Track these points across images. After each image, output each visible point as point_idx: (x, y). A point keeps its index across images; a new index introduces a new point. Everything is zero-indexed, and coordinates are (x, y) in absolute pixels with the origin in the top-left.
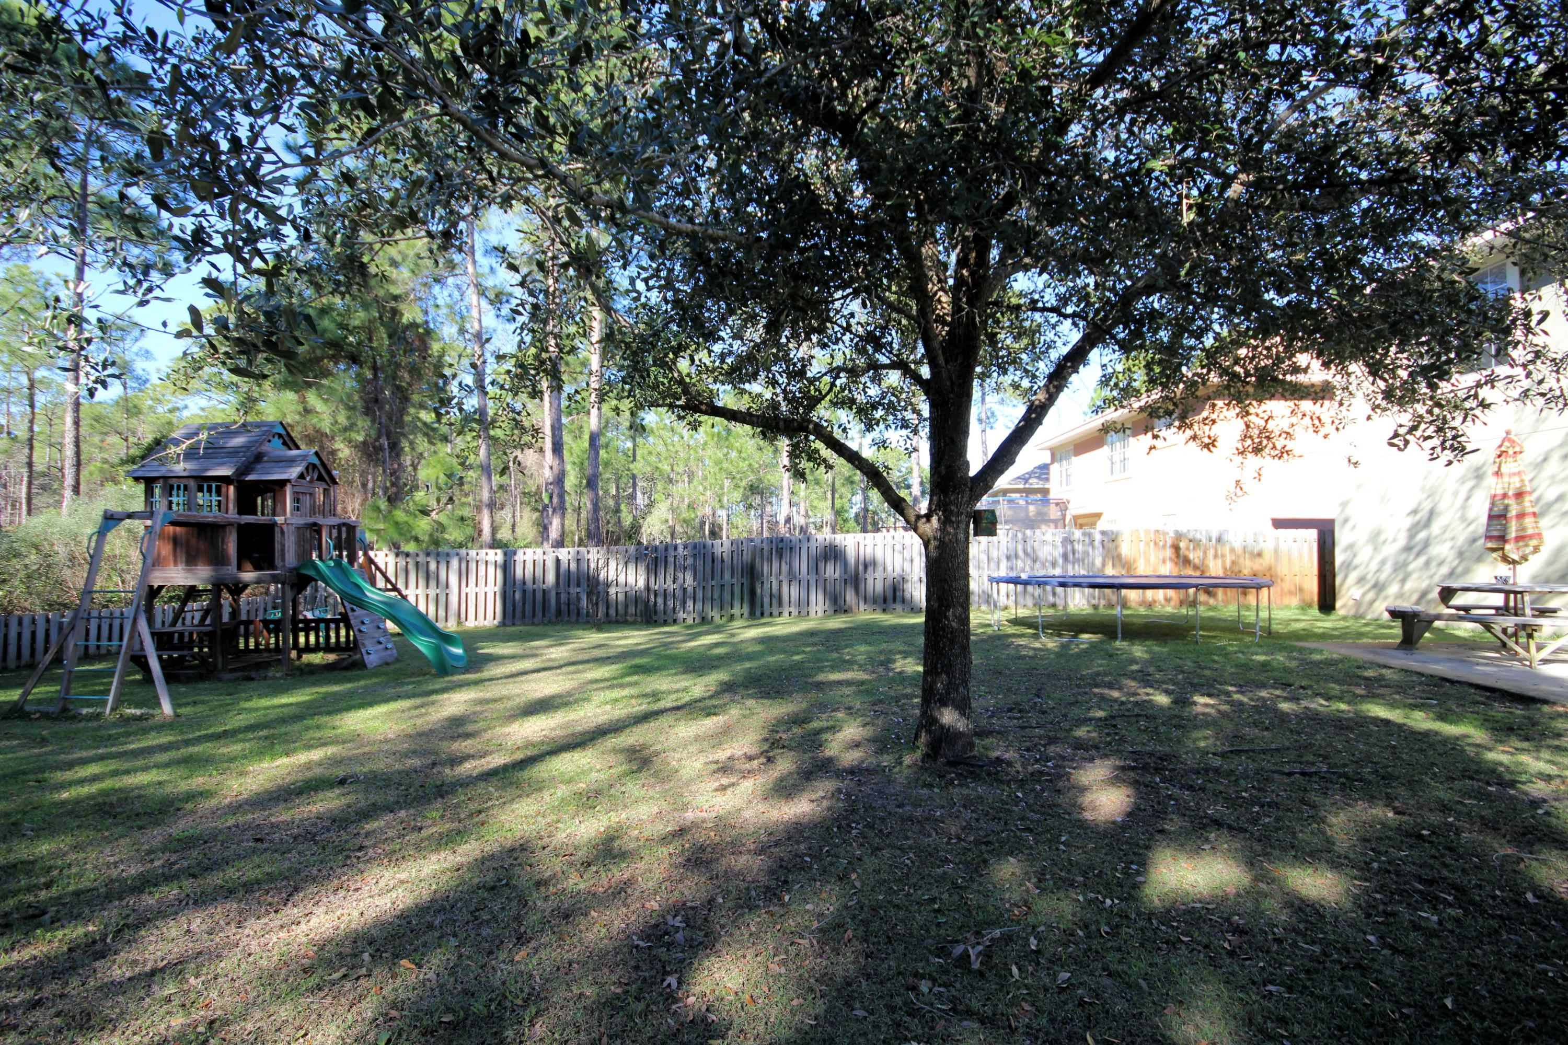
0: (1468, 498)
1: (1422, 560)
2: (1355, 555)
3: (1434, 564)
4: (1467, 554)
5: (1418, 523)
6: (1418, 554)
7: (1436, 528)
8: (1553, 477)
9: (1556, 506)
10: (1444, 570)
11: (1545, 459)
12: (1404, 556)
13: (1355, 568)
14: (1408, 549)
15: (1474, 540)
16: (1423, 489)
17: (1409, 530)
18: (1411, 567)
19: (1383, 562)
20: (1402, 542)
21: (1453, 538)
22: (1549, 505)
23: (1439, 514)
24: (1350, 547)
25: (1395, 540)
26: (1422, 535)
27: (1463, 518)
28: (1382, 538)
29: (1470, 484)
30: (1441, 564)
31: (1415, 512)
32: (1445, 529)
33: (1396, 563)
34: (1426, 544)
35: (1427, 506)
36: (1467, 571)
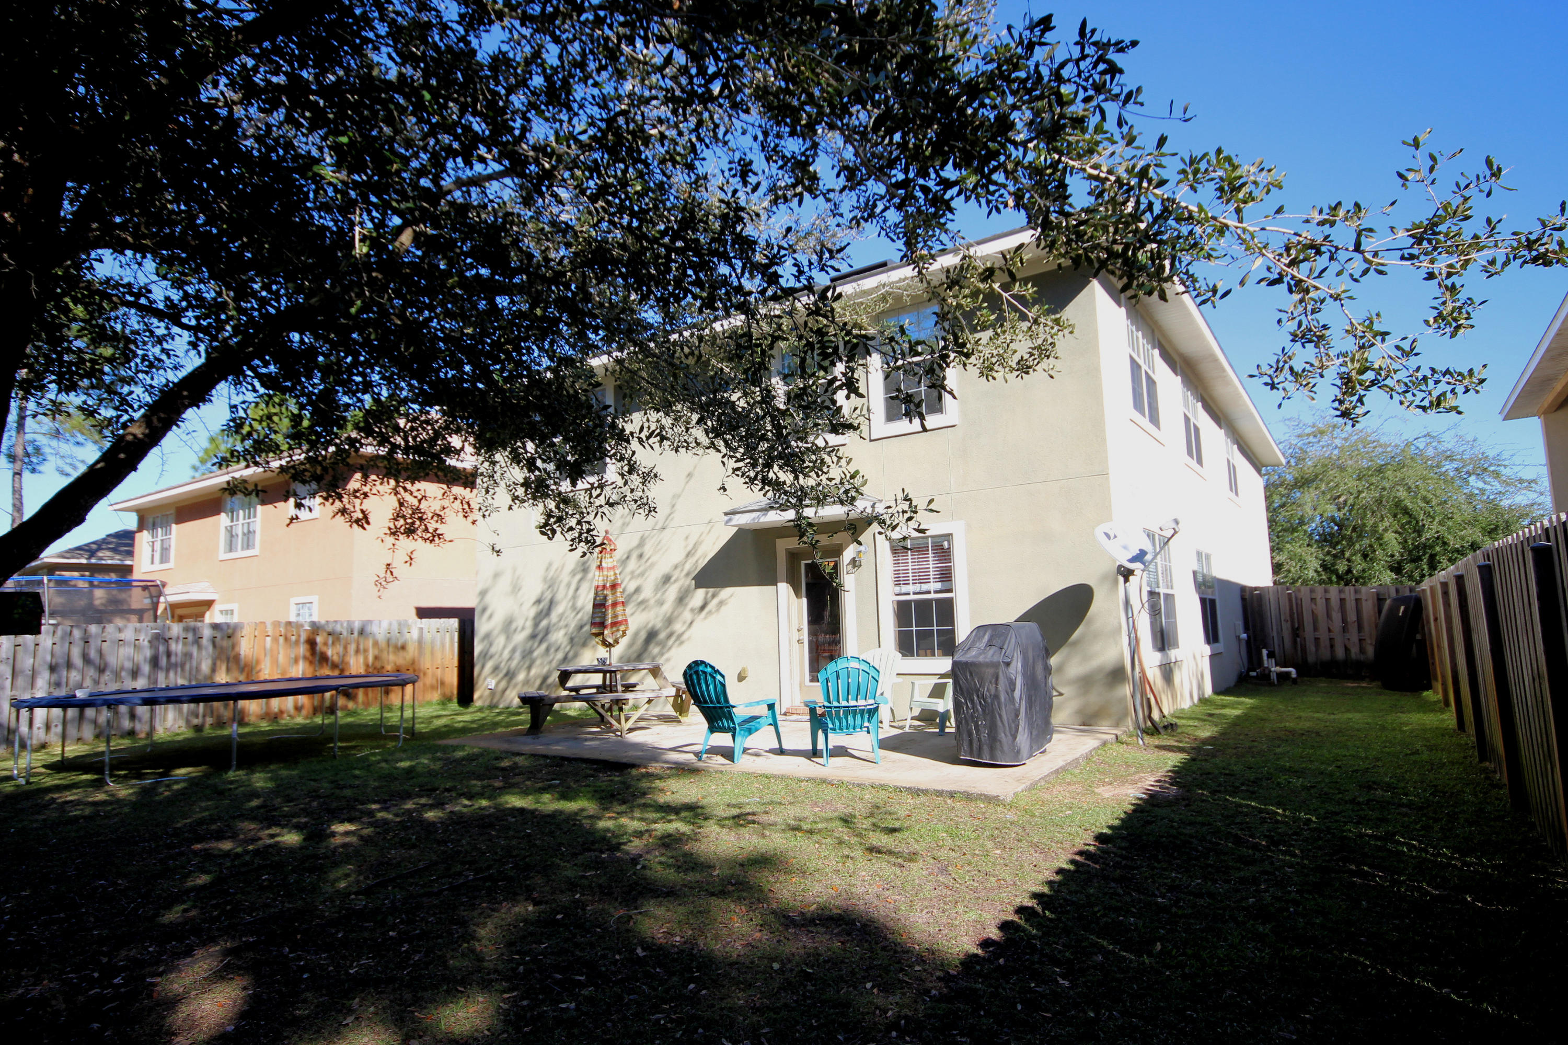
0: (577, 589)
1: (544, 646)
2: (491, 645)
3: (552, 650)
4: (576, 640)
5: (541, 611)
6: (541, 642)
7: (554, 616)
8: (632, 572)
9: (635, 597)
10: (560, 655)
11: (628, 558)
12: (530, 644)
13: (491, 657)
14: (533, 636)
15: (581, 627)
16: (545, 580)
17: (535, 618)
18: (535, 654)
19: (514, 651)
20: (528, 631)
21: (566, 626)
22: (630, 596)
23: (557, 603)
24: (487, 636)
25: (523, 628)
26: (544, 623)
27: (574, 607)
28: (513, 626)
29: (578, 577)
30: (557, 650)
31: (538, 601)
32: (561, 617)
33: (524, 651)
34: (547, 632)
35: (548, 595)
36: (576, 655)
